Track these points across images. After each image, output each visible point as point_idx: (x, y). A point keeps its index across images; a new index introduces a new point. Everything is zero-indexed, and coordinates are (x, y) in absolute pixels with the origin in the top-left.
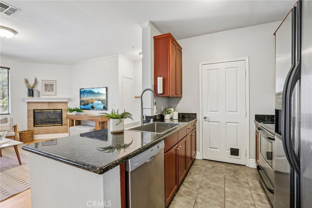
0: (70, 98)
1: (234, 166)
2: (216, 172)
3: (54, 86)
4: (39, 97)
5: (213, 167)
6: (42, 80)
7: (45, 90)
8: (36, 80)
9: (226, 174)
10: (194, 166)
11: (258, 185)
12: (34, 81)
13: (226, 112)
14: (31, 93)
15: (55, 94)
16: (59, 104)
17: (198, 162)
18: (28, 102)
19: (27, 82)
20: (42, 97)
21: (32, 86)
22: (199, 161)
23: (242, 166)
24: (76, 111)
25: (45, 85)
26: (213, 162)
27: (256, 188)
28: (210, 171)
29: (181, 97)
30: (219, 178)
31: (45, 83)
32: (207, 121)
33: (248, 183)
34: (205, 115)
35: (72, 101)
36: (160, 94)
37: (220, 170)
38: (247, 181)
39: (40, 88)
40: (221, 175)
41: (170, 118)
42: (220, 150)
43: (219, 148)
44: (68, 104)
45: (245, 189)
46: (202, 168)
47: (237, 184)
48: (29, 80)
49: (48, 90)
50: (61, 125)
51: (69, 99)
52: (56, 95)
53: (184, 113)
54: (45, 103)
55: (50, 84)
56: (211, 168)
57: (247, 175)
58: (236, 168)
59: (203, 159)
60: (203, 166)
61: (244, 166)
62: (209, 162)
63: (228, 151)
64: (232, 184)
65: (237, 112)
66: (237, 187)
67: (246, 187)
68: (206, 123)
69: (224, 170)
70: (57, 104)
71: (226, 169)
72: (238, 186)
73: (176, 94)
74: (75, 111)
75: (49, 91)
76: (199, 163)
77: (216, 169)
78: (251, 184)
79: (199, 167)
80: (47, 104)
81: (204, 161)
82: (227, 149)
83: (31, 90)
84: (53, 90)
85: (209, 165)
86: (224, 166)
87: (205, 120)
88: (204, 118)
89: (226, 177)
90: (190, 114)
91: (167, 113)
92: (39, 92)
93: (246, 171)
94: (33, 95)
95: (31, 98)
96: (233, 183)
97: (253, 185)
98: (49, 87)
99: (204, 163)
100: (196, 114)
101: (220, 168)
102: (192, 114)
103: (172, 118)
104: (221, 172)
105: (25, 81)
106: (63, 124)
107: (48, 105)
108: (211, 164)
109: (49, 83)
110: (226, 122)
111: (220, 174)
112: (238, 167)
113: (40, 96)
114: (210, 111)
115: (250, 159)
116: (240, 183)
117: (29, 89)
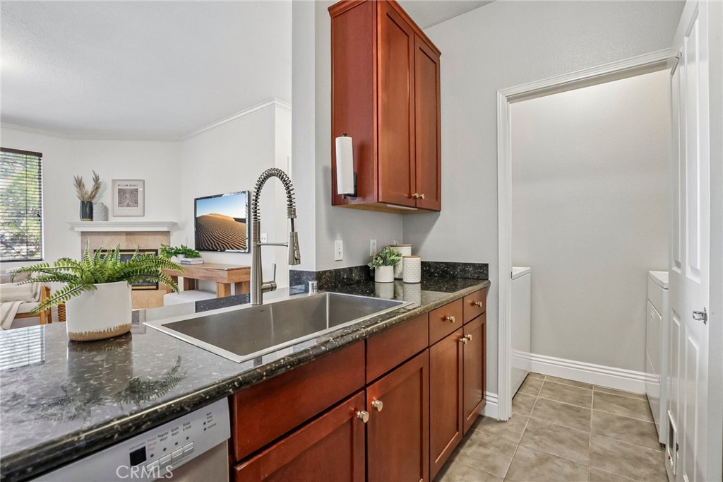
0: (175, 221)
3: (139, 194)
4: (107, 220)
6: (114, 181)
7: (120, 203)
8: (96, 180)
12: (94, 183)
14: (87, 211)
15: (141, 214)
16: (151, 238)
18: (82, 232)
19: (80, 186)
20: (112, 219)
21: (89, 193)
24: (182, 253)
25: (120, 191)
29: (437, 210)
31: (120, 187)
35: (180, 229)
36: (346, 195)
39: (107, 198)
41: (395, 279)
44: (171, 237)
48: (84, 181)
49: (126, 203)
50: (155, 287)
51: (174, 225)
52: (144, 215)
53: (446, 263)
54: (120, 235)
55: (130, 190)
70: (146, 237)
73: (410, 197)
74: (179, 253)
75: (128, 206)
80: (124, 237)
83: (88, 204)
84: (136, 203)
90: (466, 265)
91: (381, 262)
92: (106, 210)
94: (91, 217)
95: (88, 222)
98: (128, 195)
100: (486, 265)
102: (473, 265)
103: (402, 279)
105: (75, 183)
106: (159, 286)
107: (126, 238)
109: (129, 187)
113: (109, 219)
117: (83, 202)
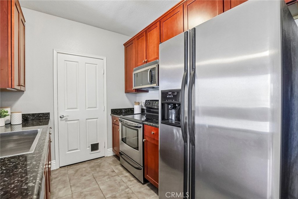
1: (95, 161)
2: (82, 175)
5: (77, 171)
9: (93, 173)
10: (51, 181)
11: (121, 168)
13: (86, 109)
17: (54, 174)
22: (57, 172)
23: (102, 158)
26: (74, 166)
27: (121, 172)
28: (76, 178)
30: (88, 180)
32: (64, 121)
33: (114, 171)
34: (61, 114)
37: (85, 170)
38: (112, 170)
40: (89, 176)
41: (6, 124)
42: (80, 150)
43: (79, 148)
45: (115, 177)
46: (64, 178)
47: (107, 177)
56: (75, 174)
57: (110, 164)
58: (98, 162)
59: (60, 167)
60: (64, 175)
61: (103, 158)
62: (69, 167)
63: (89, 148)
64: (103, 179)
65: (97, 108)
66: (108, 180)
67: (115, 176)
68: (62, 123)
69: (89, 169)
71: (90, 168)
72: (109, 178)
73: (19, 85)
76: (57, 175)
77: (80, 172)
78: (116, 171)
79: (60, 179)
81: (63, 169)
82: (88, 147)
85: (71, 171)
86: (87, 165)
87: (61, 120)
88: (61, 117)
89: (95, 175)
90: (39, 114)
93: (107, 161)
96: (103, 177)
97: (118, 171)
99: (63, 171)
100: (49, 113)
101: (84, 169)
102: (43, 114)
104: (87, 173)
108: (72, 169)
110: (87, 119)
111: (87, 175)
112: (99, 160)
114: (68, 109)
115: (108, 150)
116: (108, 175)
